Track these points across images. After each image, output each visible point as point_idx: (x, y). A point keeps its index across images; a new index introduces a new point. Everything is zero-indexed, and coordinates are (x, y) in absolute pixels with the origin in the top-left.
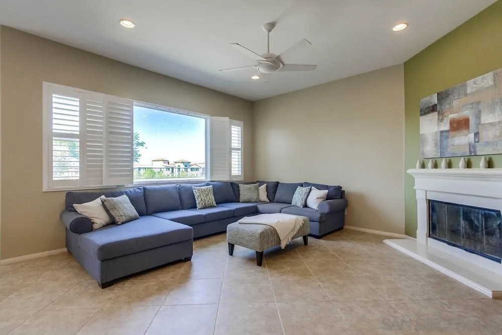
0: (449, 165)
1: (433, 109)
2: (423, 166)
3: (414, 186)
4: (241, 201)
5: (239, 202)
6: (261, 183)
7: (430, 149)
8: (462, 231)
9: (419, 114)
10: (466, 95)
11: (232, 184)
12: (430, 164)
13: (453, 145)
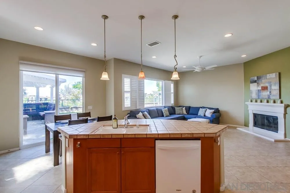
0: (261, 102)
1: (255, 82)
2: (251, 101)
3: (248, 108)
4: (176, 114)
5: (175, 114)
6: (184, 107)
7: (254, 96)
8: (266, 124)
9: (250, 82)
10: (267, 79)
11: (172, 107)
12: (254, 101)
13: (262, 95)
